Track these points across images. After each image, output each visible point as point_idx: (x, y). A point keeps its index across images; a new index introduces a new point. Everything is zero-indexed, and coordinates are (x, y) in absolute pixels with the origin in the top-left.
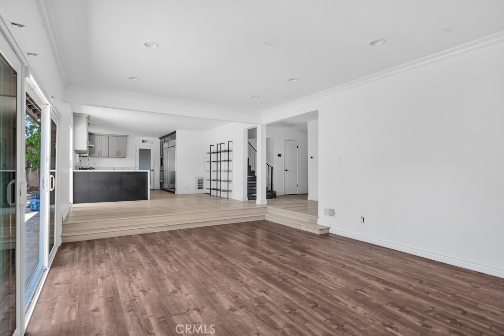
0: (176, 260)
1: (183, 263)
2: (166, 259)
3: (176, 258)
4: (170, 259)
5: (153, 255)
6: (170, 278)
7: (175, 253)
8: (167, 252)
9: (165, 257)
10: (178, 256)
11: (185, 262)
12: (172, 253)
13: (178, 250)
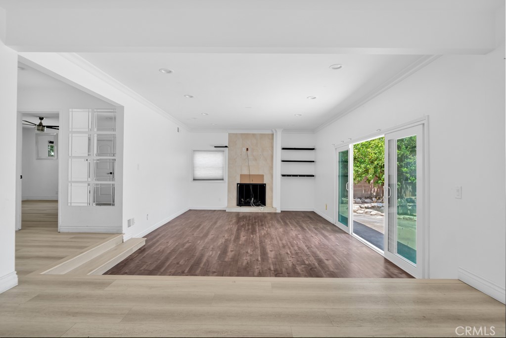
0: (293, 246)
1: (289, 244)
2: (299, 248)
3: (291, 248)
4: (296, 248)
5: (309, 253)
6: (300, 239)
7: (291, 252)
8: (297, 254)
9: (299, 250)
10: (290, 249)
11: (287, 245)
12: (293, 252)
13: (288, 254)
